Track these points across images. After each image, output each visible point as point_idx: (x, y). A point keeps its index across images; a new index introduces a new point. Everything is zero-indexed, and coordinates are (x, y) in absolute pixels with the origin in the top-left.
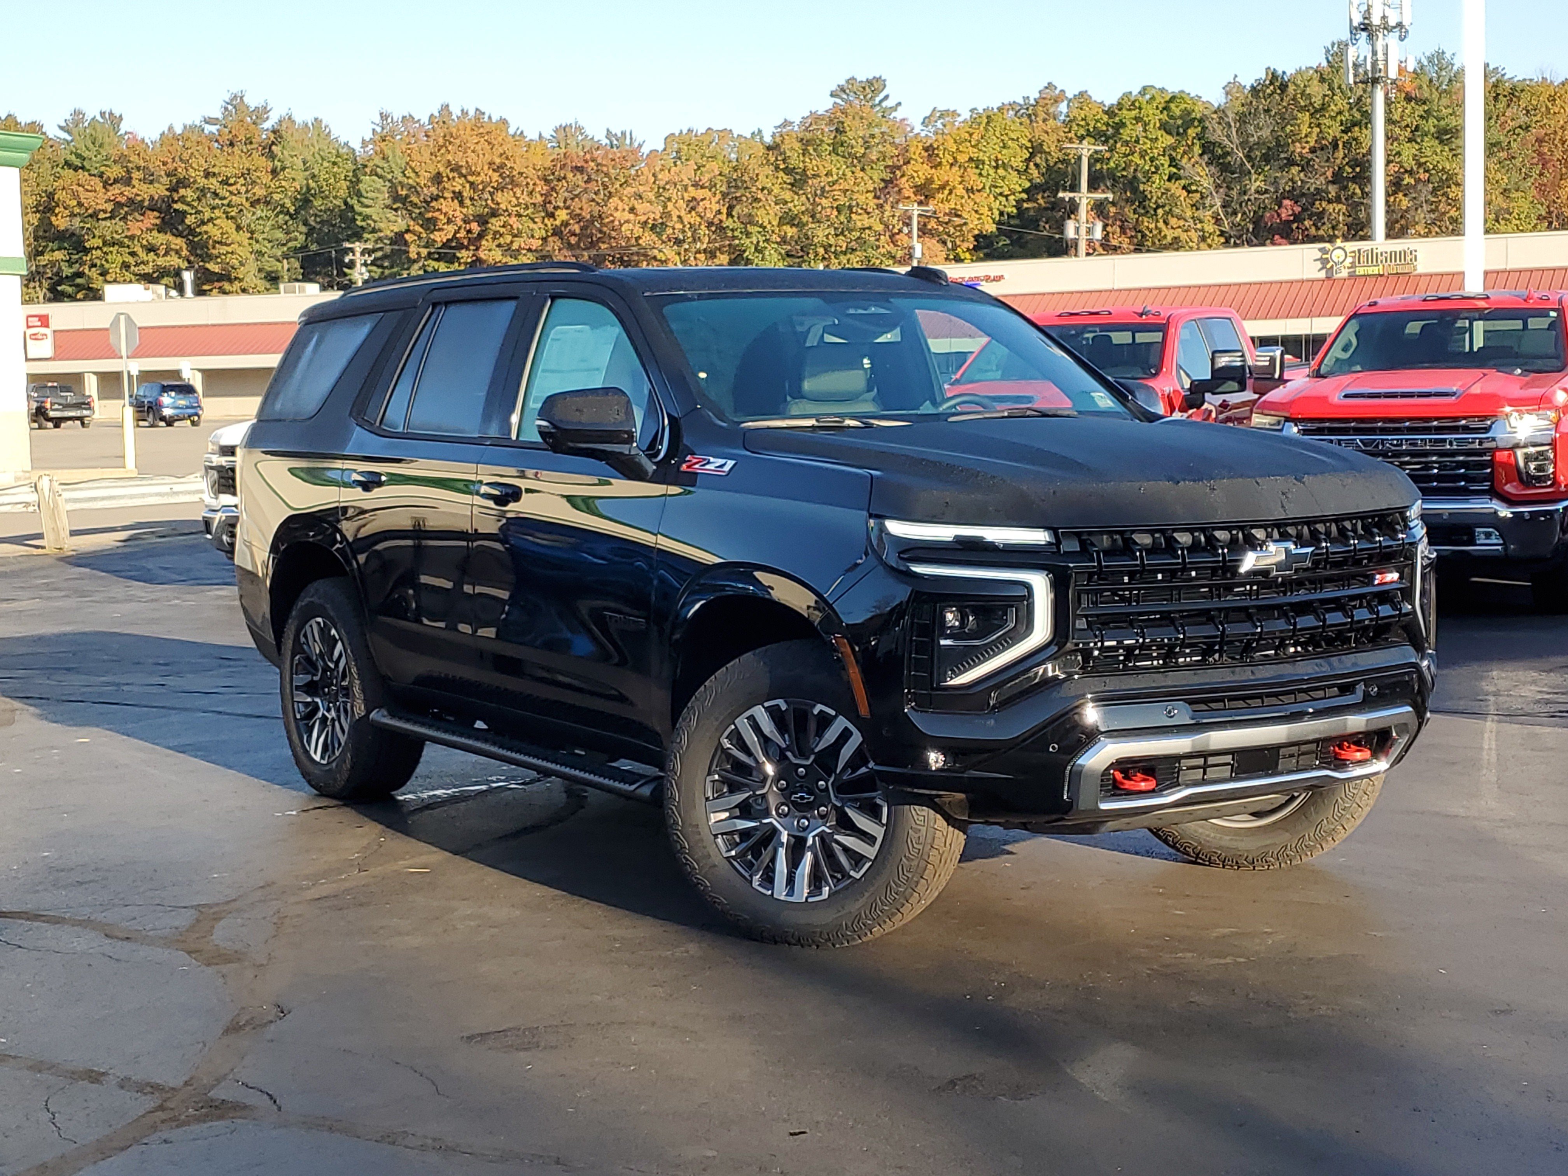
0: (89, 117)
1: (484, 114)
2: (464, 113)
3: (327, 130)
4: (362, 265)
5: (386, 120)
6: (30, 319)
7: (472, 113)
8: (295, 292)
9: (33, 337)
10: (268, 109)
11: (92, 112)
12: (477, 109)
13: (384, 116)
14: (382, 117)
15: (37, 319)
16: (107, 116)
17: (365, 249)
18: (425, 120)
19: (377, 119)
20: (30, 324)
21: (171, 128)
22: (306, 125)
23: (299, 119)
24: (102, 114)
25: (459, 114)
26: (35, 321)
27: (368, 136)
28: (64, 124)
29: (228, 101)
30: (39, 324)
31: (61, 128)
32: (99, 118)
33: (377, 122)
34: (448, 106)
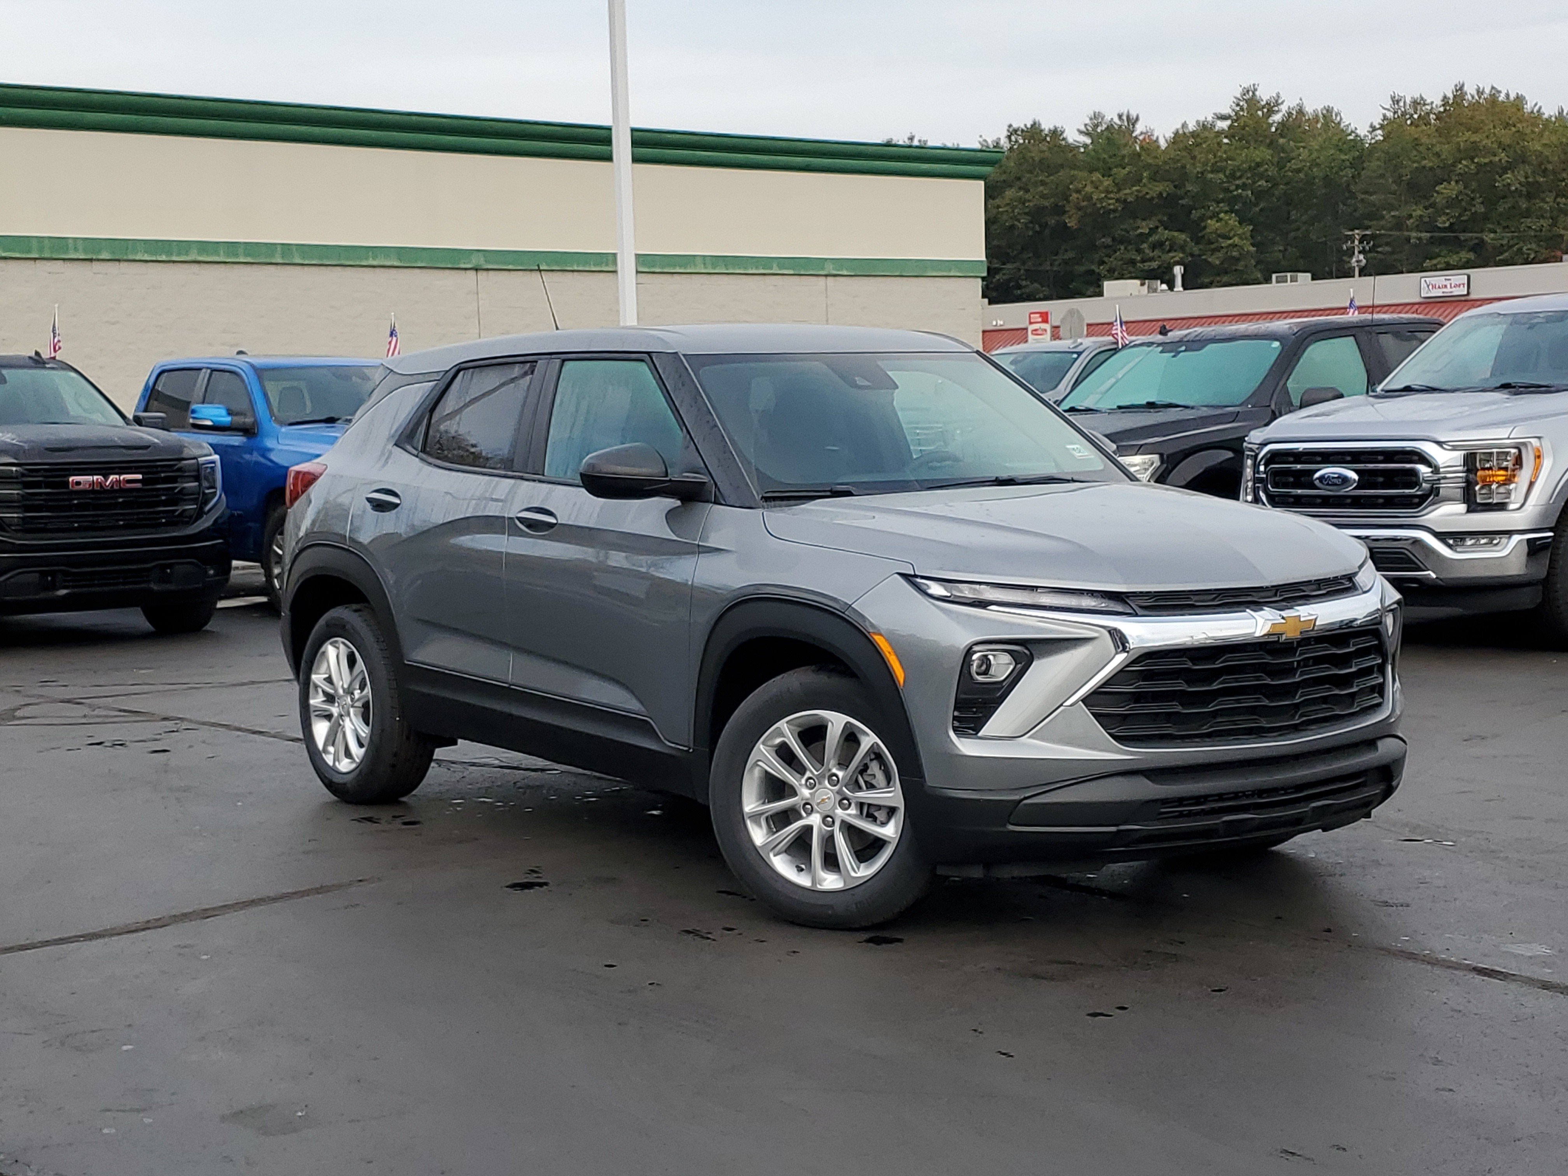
0: (1108, 118)
1: (1500, 92)
2: (1480, 92)
3: (1338, 118)
4: (1360, 252)
5: (1398, 103)
6: (1032, 316)
7: (1487, 91)
8: (1286, 281)
9: (1034, 332)
10: (1280, 101)
11: (1111, 115)
12: (1493, 88)
13: (1396, 101)
14: (1393, 101)
15: (1038, 315)
16: (1125, 118)
17: (1364, 236)
18: (1438, 102)
19: (1388, 104)
20: (1032, 321)
21: (1184, 125)
22: (1317, 116)
23: (1309, 109)
24: (1120, 117)
25: (1474, 93)
26: (1037, 318)
27: (1377, 121)
28: (1083, 128)
29: (1239, 96)
30: (1040, 320)
31: (1081, 132)
32: (1116, 120)
33: (1388, 107)
34: (1463, 85)
